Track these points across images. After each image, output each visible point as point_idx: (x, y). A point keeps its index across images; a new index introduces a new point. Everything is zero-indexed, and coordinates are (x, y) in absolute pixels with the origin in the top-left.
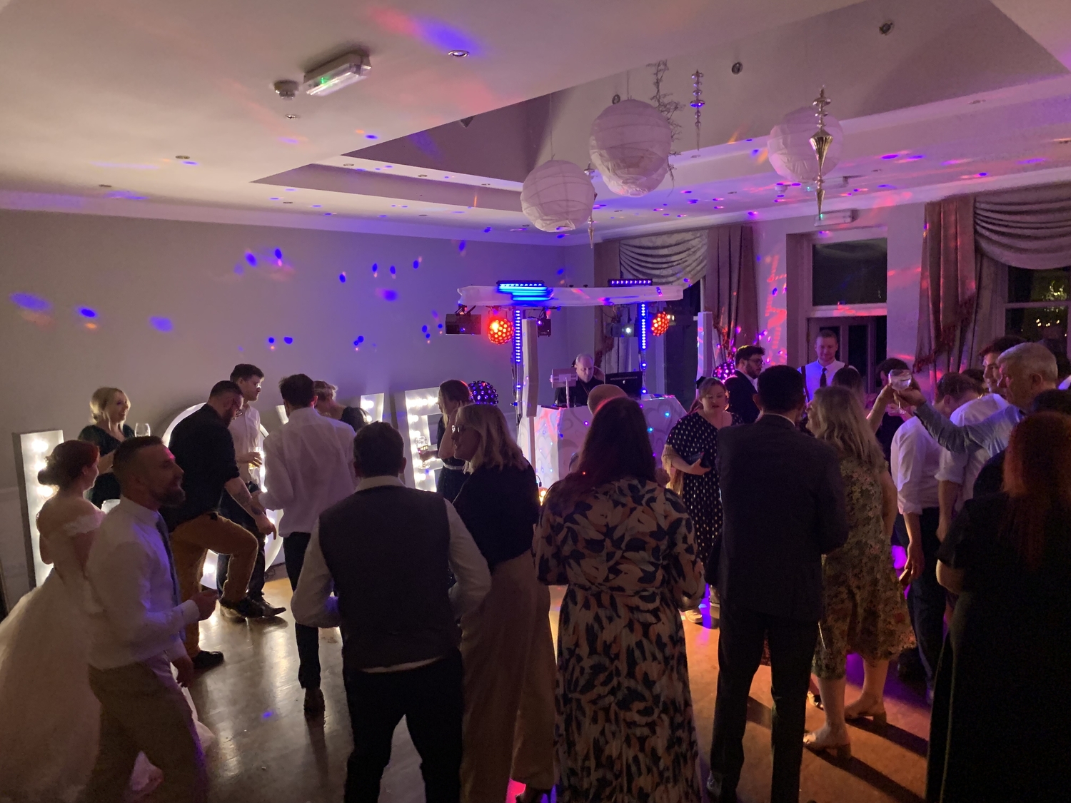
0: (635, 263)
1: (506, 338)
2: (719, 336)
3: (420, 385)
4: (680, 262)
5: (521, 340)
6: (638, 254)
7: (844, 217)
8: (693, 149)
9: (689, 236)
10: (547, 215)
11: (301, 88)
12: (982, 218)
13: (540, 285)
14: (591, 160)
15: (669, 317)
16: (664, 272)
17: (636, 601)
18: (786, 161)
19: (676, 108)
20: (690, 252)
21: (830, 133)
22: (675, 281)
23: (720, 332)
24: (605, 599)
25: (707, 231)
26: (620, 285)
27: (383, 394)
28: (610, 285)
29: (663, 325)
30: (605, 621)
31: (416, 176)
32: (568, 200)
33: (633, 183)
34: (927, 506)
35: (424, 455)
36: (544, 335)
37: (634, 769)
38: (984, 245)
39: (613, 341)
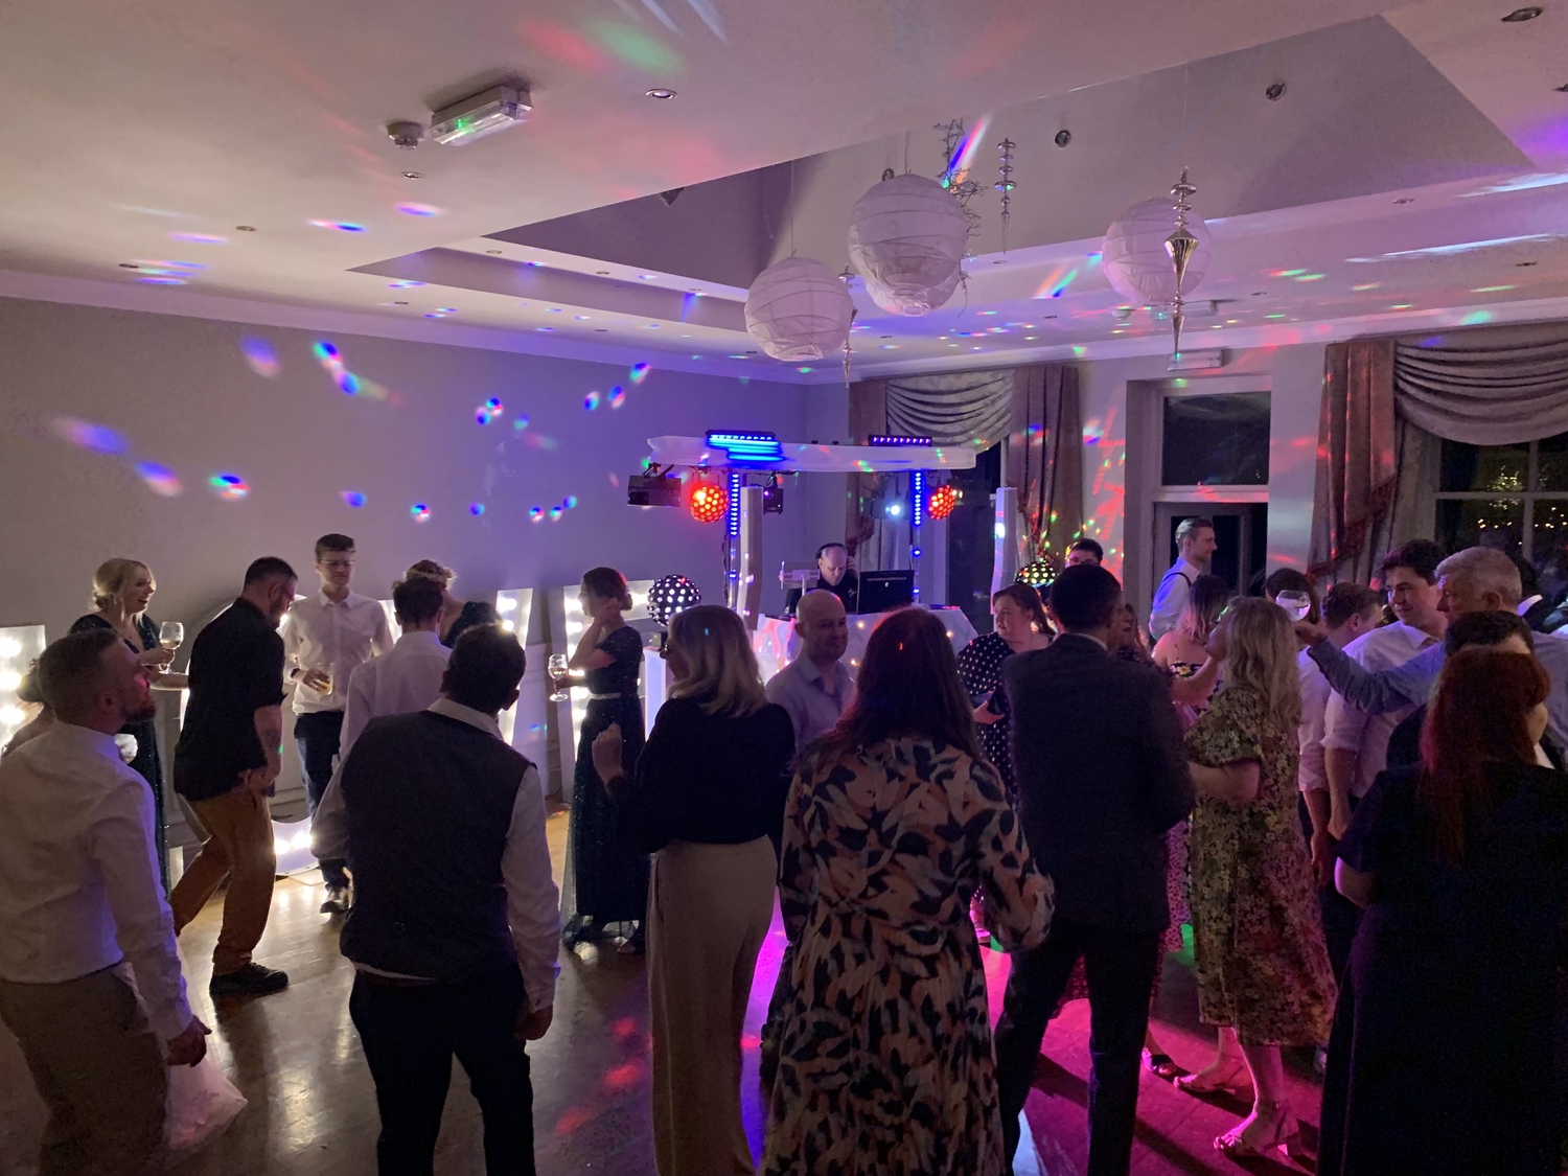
0: (907, 413)
1: (716, 514)
2: (1026, 526)
4: (973, 414)
5: (738, 517)
6: (912, 400)
7: (1211, 359)
8: (996, 251)
9: (986, 377)
10: (781, 336)
11: (427, 133)
12: (1405, 369)
13: (769, 438)
14: (850, 259)
15: (954, 493)
16: (949, 429)
17: (904, 938)
18: (1129, 272)
19: (974, 191)
20: (988, 401)
21: (1193, 234)
22: (964, 442)
23: (1027, 519)
24: (857, 927)
25: (1013, 372)
26: (885, 444)
27: (531, 590)
28: (871, 444)
29: (946, 504)
30: (849, 961)
31: (593, 272)
32: (813, 316)
33: (909, 295)
36: (771, 511)
38: (1408, 407)
39: (873, 524)
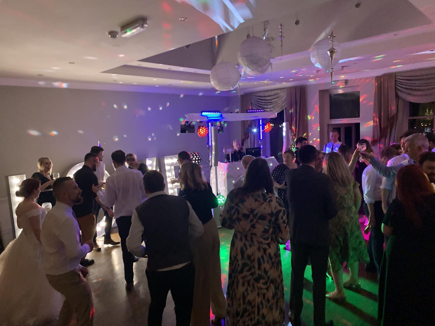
0: (257, 103)
1: (205, 135)
3: (170, 154)
4: (275, 102)
5: (211, 135)
6: (258, 99)
7: (342, 83)
8: (280, 56)
9: (279, 91)
10: (220, 84)
11: (119, 34)
12: (399, 83)
13: (219, 112)
14: (238, 61)
15: (271, 125)
16: (269, 107)
17: (261, 240)
19: (273, 39)
20: (280, 98)
21: (335, 48)
22: (274, 110)
23: (292, 131)
24: (249, 238)
25: (286, 89)
26: (251, 112)
27: (155, 158)
28: (247, 112)
29: (269, 128)
30: (248, 247)
31: (167, 69)
32: (229, 78)
33: (255, 70)
34: (377, 200)
35: (173, 182)
37: (260, 306)
38: (399, 93)
39: (249, 135)
